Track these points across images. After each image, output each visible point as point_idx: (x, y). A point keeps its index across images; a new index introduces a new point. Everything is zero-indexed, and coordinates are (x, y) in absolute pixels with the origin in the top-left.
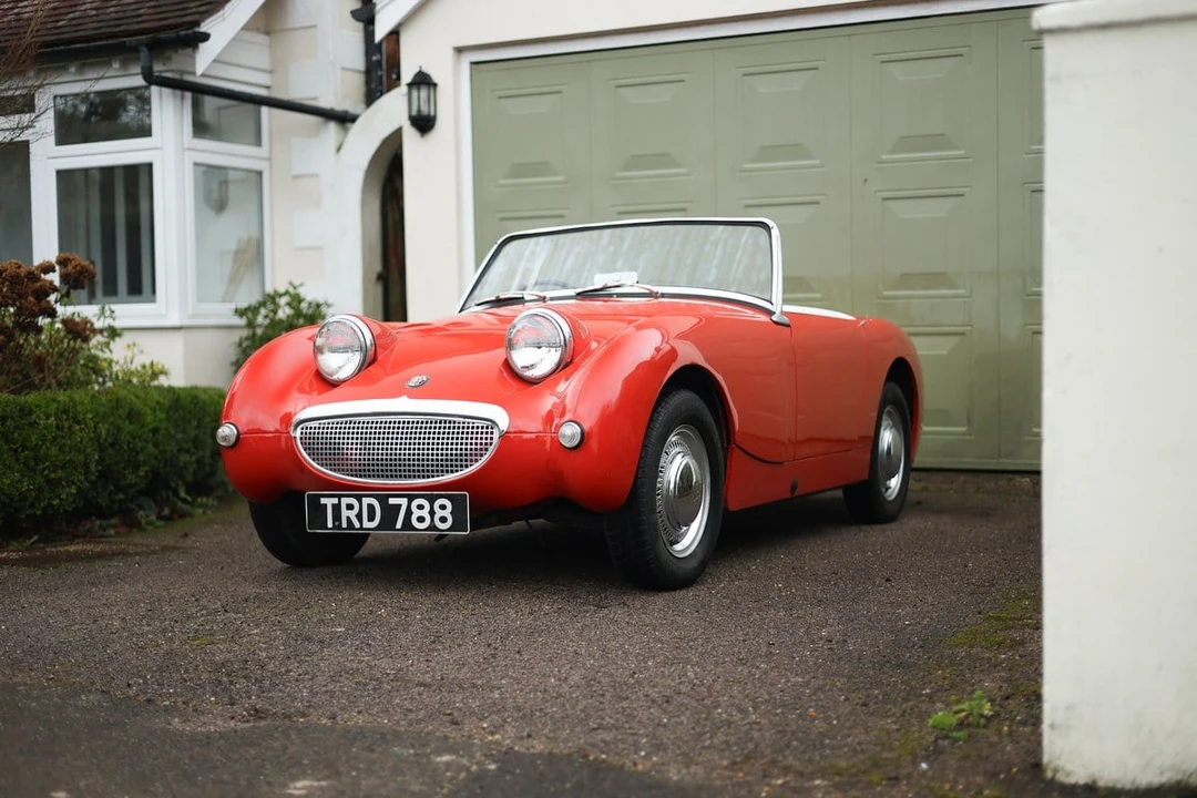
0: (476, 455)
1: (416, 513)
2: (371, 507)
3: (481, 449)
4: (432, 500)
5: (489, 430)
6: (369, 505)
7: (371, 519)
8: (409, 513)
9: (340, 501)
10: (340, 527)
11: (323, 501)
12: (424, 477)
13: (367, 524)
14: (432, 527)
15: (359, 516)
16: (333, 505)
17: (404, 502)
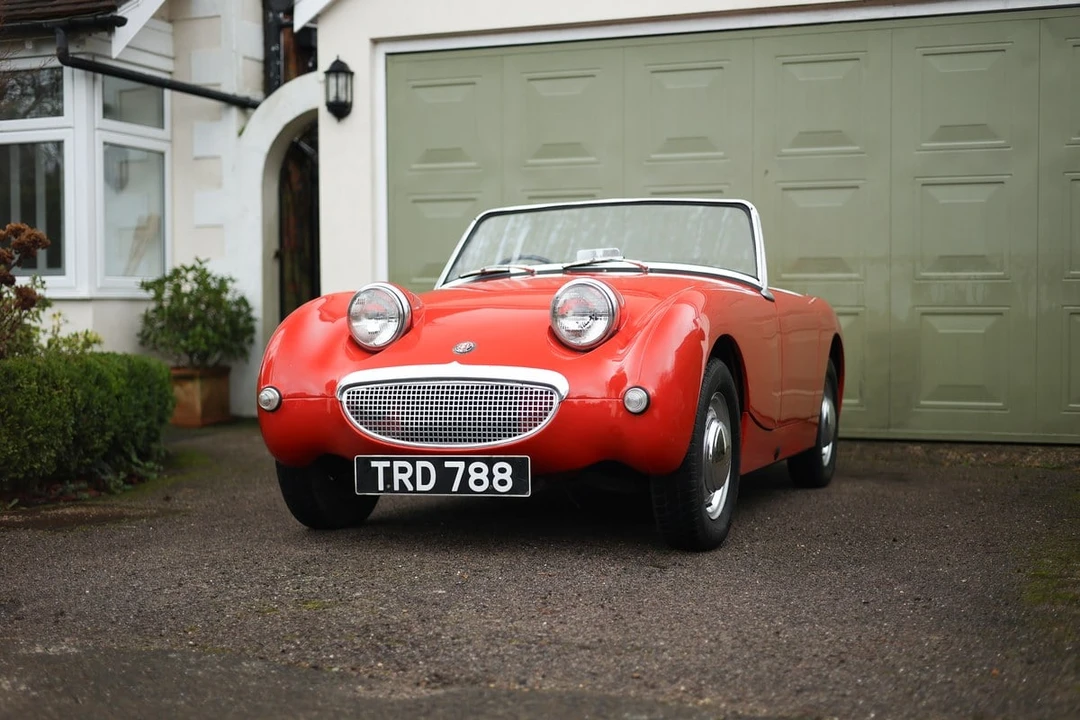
0: (535, 419)
1: (474, 476)
2: (425, 471)
3: (540, 414)
4: (490, 463)
5: (549, 395)
6: (423, 468)
7: (426, 481)
8: (466, 475)
9: (392, 464)
10: (391, 490)
11: (374, 464)
12: (480, 441)
13: (420, 487)
14: (491, 489)
15: (413, 479)
16: (384, 468)
17: (461, 465)
